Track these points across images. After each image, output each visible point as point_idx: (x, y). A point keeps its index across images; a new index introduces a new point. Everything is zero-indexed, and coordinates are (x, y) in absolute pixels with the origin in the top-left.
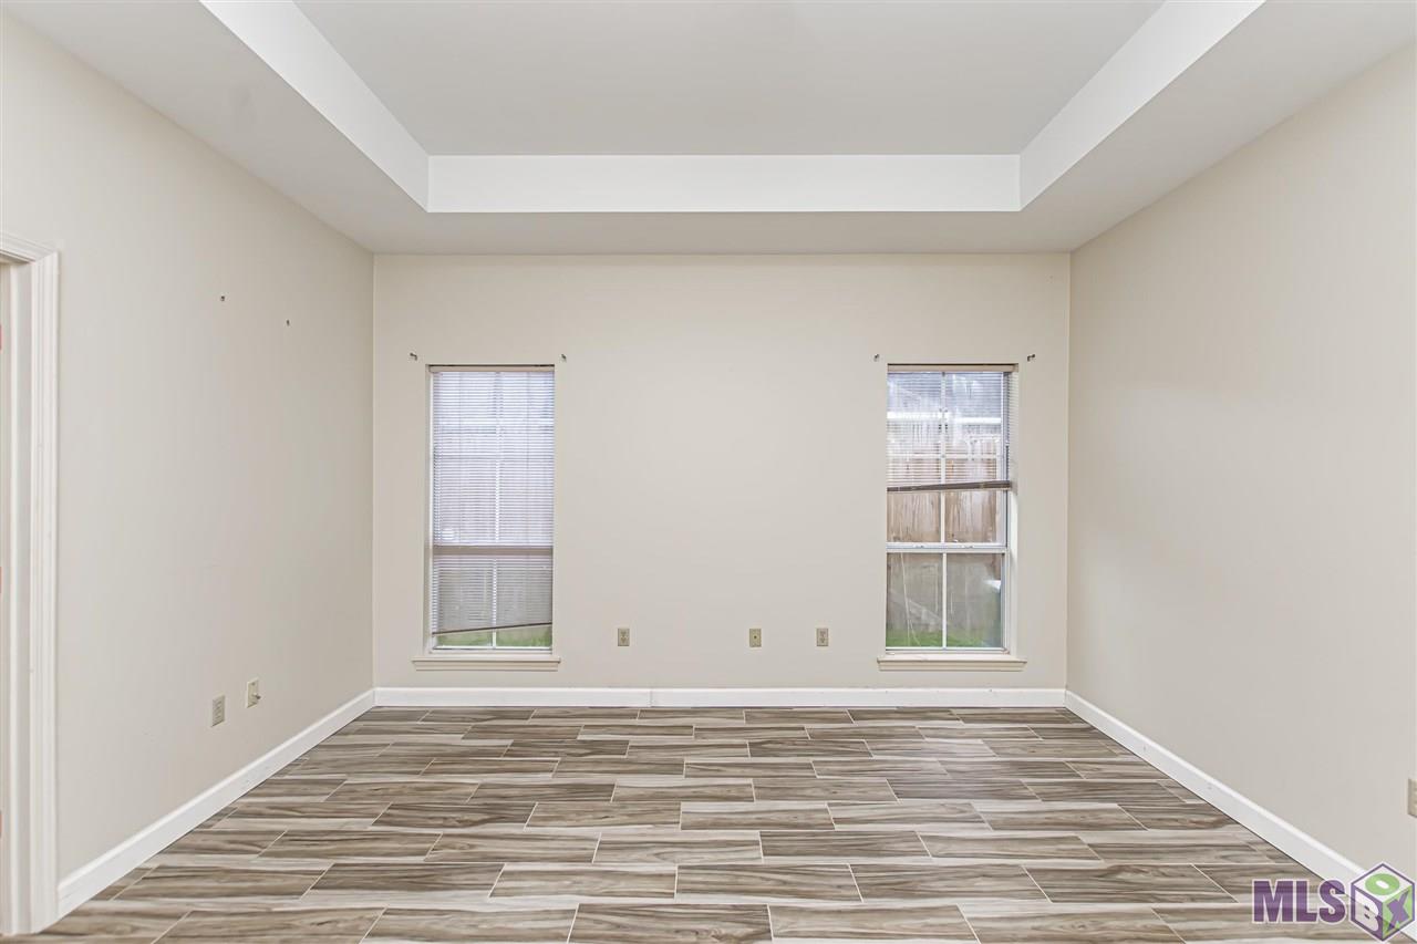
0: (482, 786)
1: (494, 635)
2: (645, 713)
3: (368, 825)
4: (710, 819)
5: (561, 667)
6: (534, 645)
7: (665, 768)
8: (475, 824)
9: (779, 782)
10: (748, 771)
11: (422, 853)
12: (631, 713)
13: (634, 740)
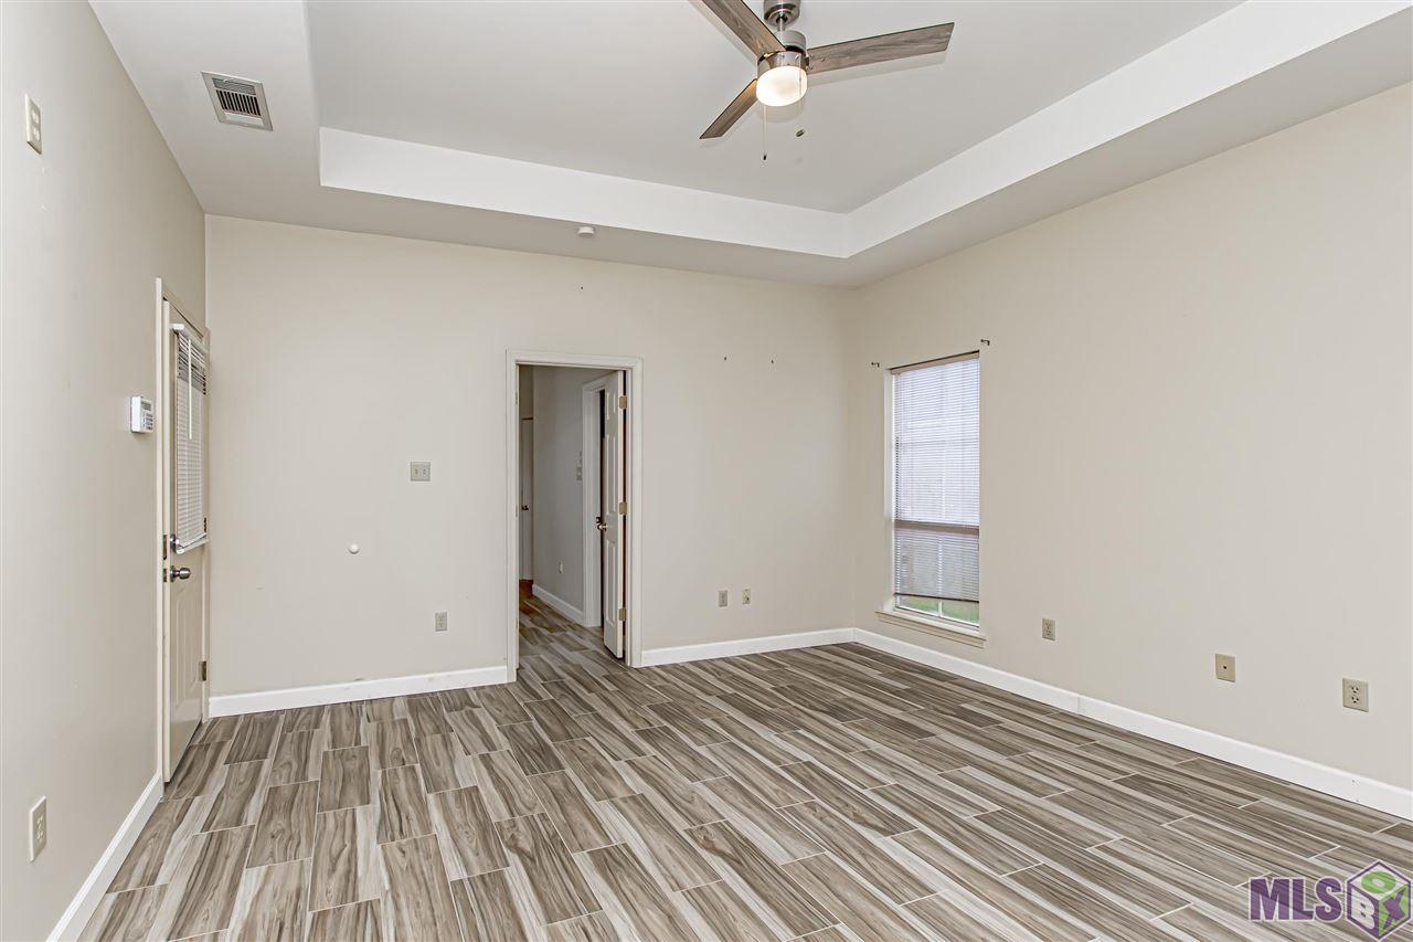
0: (850, 699)
1: (940, 604)
2: (1064, 715)
3: (768, 687)
4: (973, 783)
5: (985, 645)
6: (971, 620)
7: (996, 745)
8: (817, 710)
9: (1100, 805)
10: (1071, 779)
11: (773, 707)
12: (1044, 709)
13: (1008, 723)
